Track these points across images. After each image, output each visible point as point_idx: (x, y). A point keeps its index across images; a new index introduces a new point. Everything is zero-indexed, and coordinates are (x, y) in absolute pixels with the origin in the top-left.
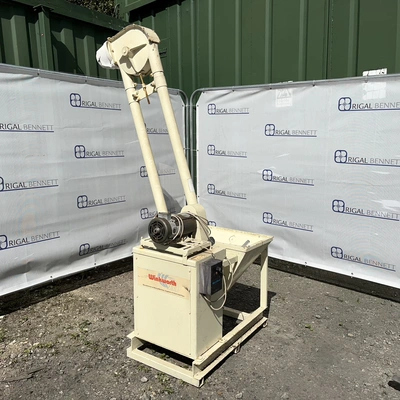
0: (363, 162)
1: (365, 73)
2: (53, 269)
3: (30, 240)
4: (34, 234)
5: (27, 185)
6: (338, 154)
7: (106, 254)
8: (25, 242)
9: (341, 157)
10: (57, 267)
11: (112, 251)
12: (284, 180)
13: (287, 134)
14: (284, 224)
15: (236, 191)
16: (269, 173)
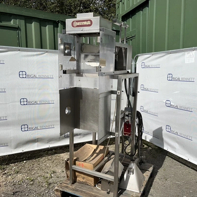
2: (50, 142)
3: (39, 128)
4: (41, 125)
5: (38, 102)
7: (80, 138)
8: (36, 128)
10: (53, 142)
11: (83, 137)
12: (176, 107)
13: (178, 80)
14: (176, 134)
15: (153, 111)
16: (169, 102)
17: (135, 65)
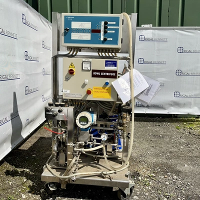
0: (151, 63)
1: (142, 26)
6: (140, 60)
9: (141, 61)
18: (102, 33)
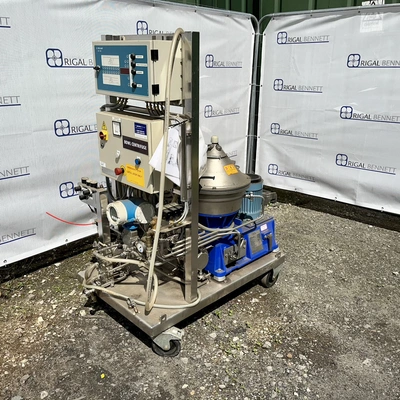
17: (261, 38)
18: (131, 74)
